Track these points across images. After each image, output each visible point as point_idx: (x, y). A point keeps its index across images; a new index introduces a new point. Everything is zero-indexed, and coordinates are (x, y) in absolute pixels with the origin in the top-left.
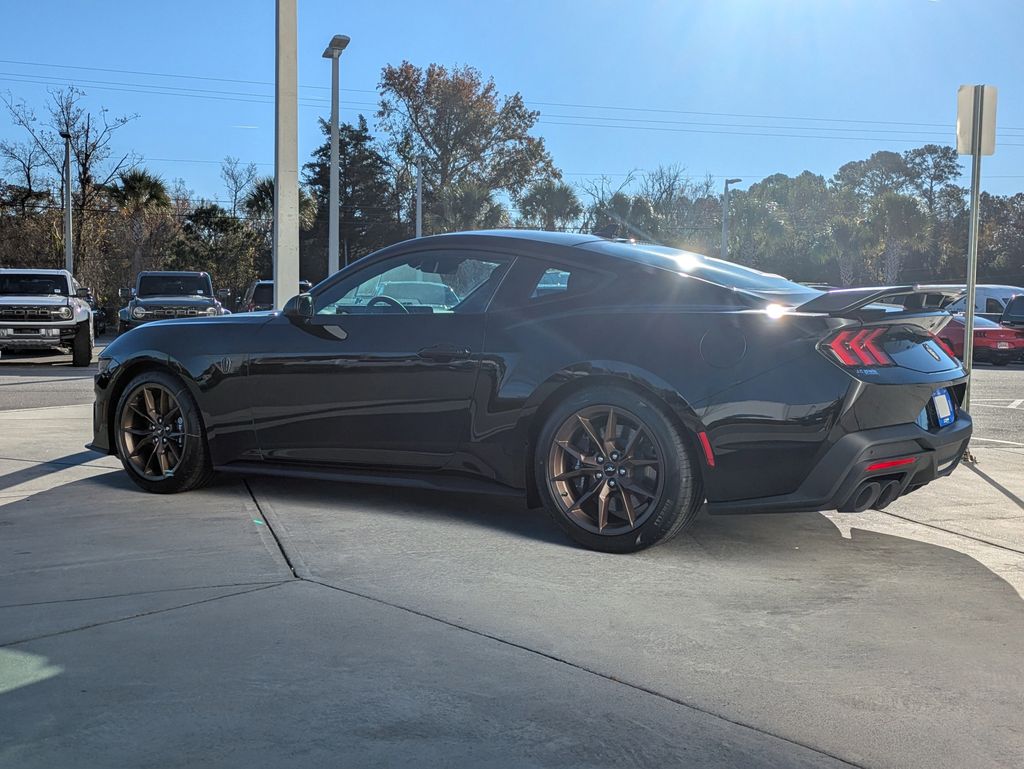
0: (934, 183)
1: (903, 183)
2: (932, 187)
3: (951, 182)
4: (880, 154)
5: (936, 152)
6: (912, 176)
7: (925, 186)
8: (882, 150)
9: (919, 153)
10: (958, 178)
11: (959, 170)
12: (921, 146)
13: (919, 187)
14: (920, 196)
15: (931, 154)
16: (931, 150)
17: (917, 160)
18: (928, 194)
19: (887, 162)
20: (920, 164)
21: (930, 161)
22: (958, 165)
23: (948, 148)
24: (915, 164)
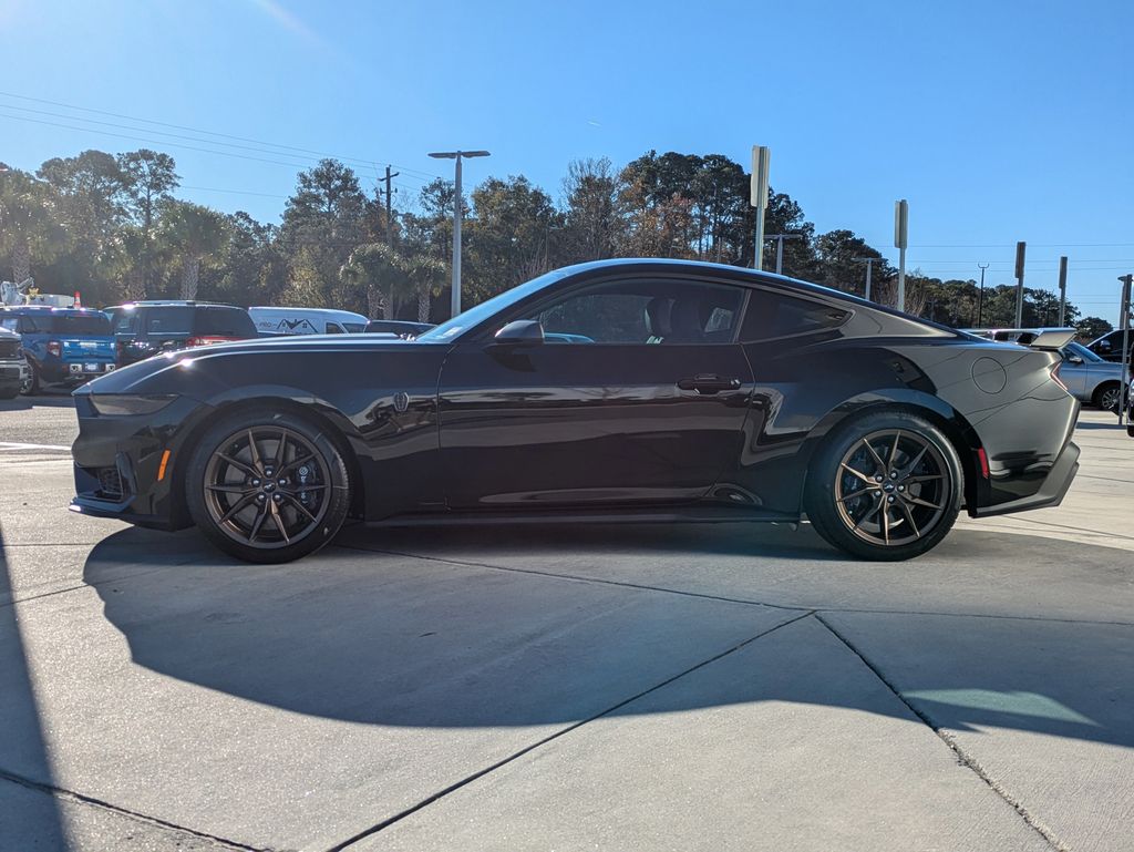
0: (151, 192)
1: (115, 189)
2: (149, 197)
3: (169, 193)
4: (91, 154)
5: (152, 158)
6: (126, 182)
7: (141, 195)
8: (93, 149)
9: (133, 157)
10: (176, 188)
11: (176, 180)
12: (135, 150)
13: (134, 194)
14: (135, 205)
15: (147, 159)
16: (146, 155)
17: (132, 165)
18: (145, 204)
19: (98, 163)
20: (135, 170)
21: (145, 167)
22: (176, 176)
23: (164, 156)
24: (129, 168)
